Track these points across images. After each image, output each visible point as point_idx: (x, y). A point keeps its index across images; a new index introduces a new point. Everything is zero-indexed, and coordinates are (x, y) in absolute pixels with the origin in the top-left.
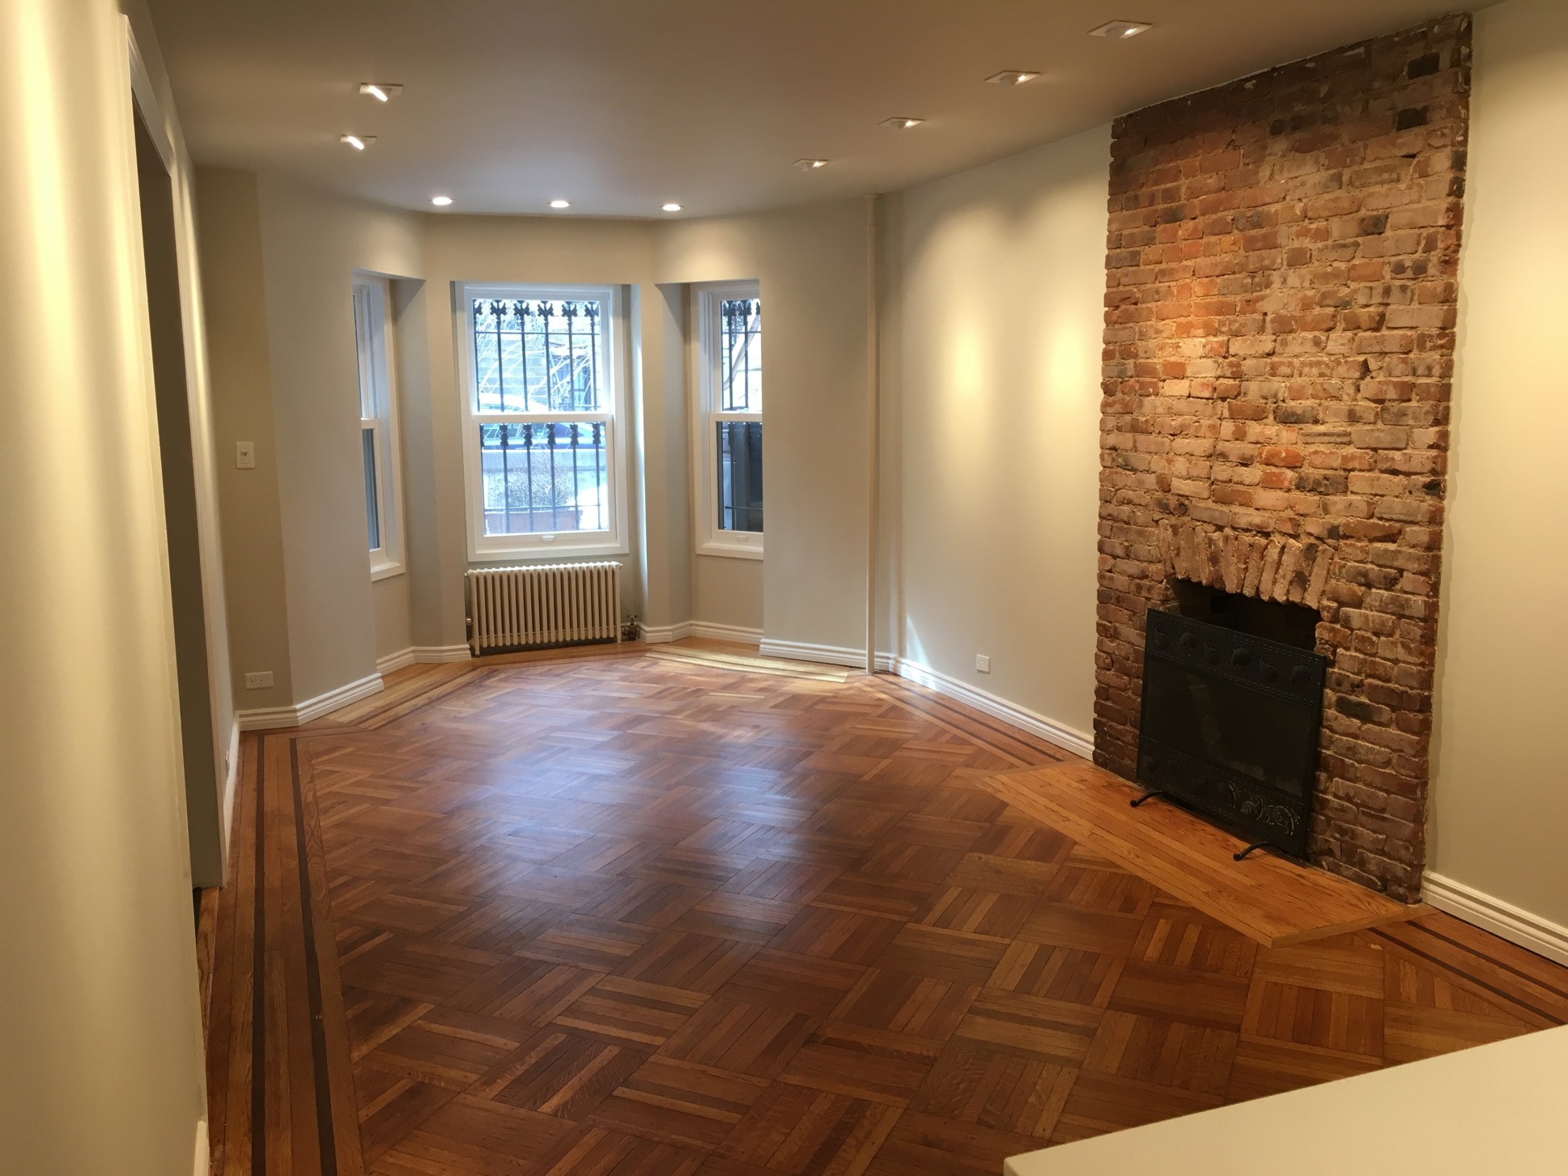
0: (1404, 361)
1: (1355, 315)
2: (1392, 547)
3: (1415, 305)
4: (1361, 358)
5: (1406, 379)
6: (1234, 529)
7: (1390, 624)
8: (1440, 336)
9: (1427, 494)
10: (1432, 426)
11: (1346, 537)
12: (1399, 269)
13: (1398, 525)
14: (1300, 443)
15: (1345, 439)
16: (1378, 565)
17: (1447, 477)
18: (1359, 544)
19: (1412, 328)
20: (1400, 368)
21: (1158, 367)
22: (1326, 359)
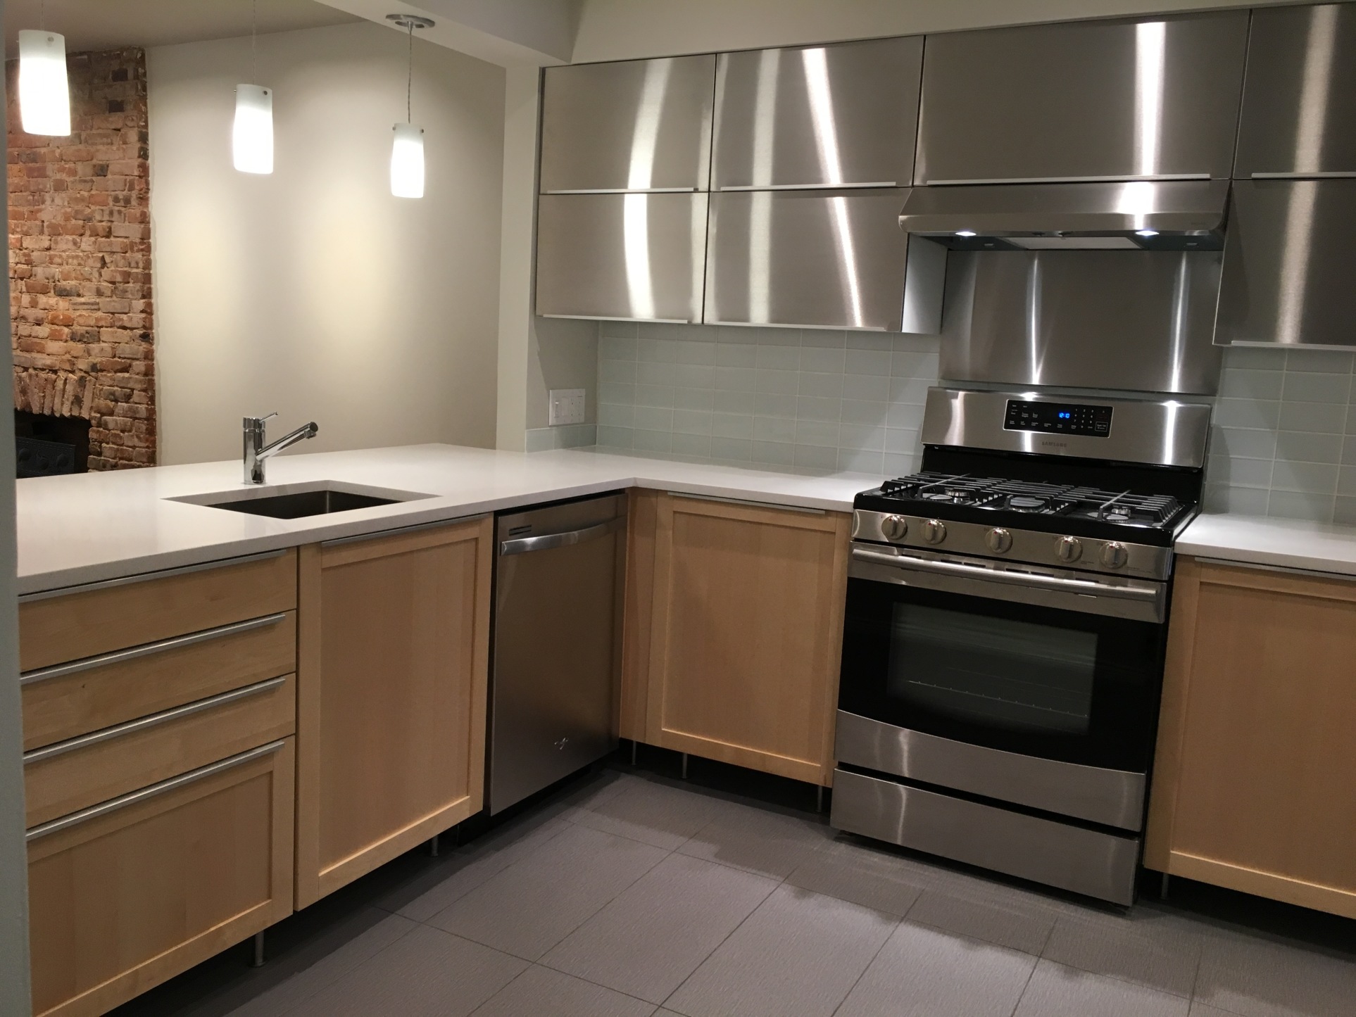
0: (124, 258)
1: (94, 225)
2: (126, 375)
3: (127, 223)
4: (101, 255)
5: (125, 269)
6: (35, 369)
7: (129, 424)
8: (142, 243)
9: (142, 341)
10: (141, 299)
11: (102, 371)
12: (116, 200)
13: (129, 361)
14: (71, 309)
15: (95, 307)
16: (120, 387)
17: (154, 331)
18: (109, 375)
19: (126, 237)
20: (122, 262)
22: (81, 254)
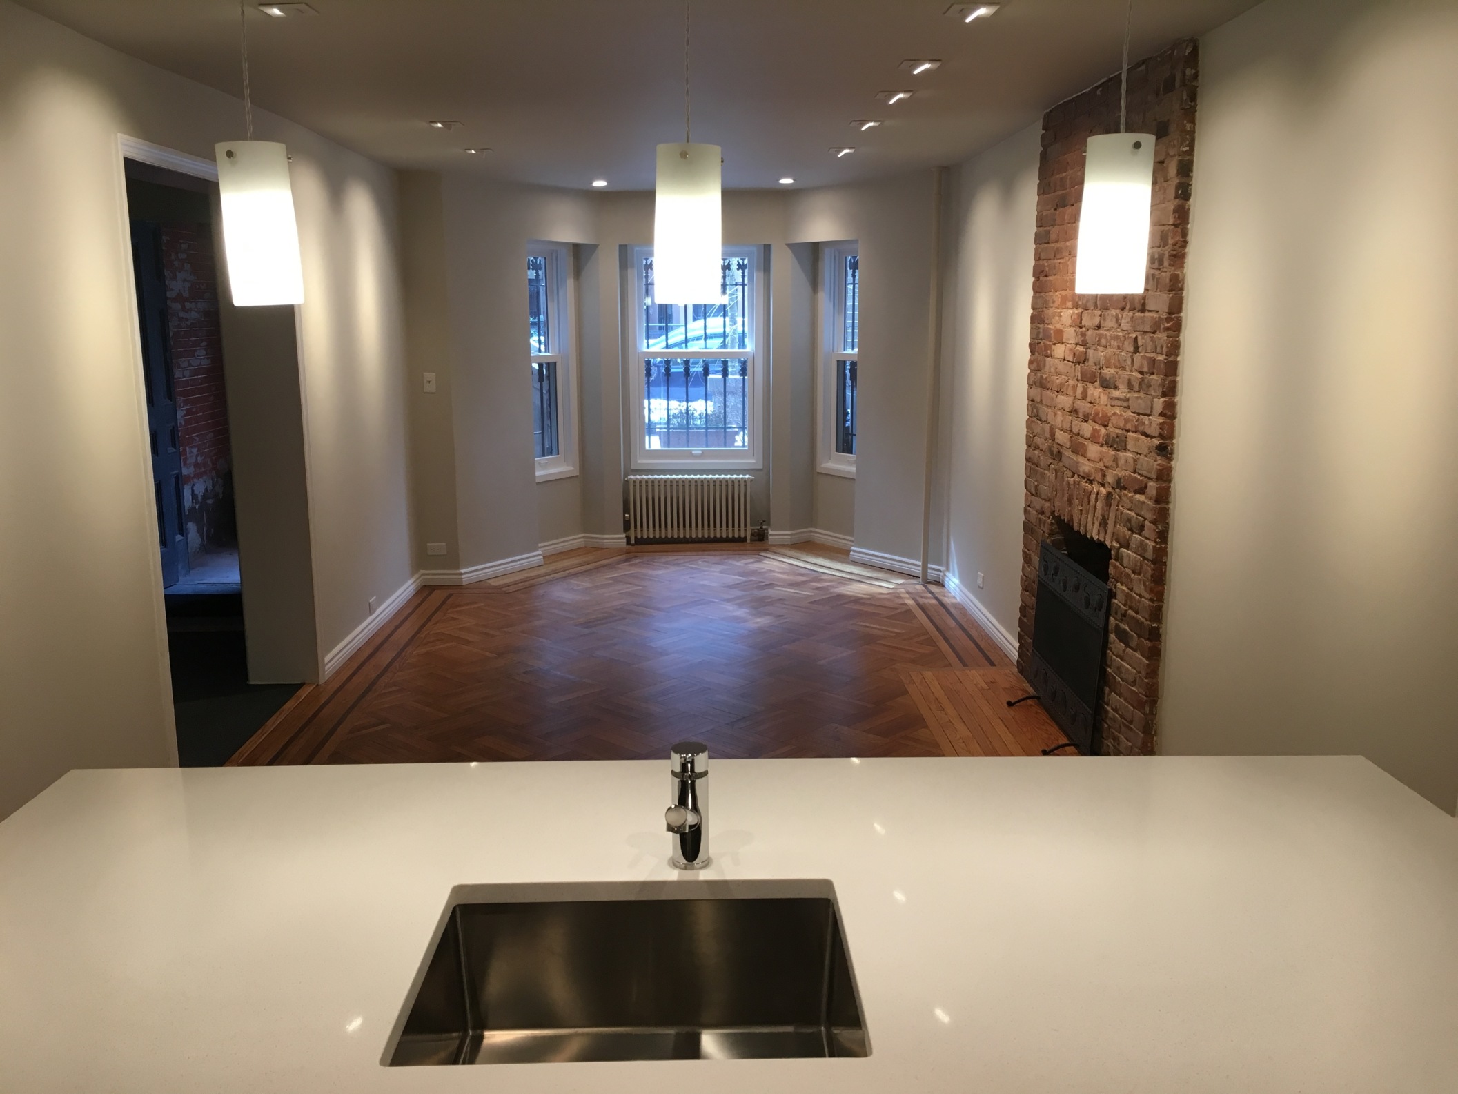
0: (1152, 340)
2: (1142, 498)
3: (1158, 292)
4: (1134, 336)
5: (1152, 355)
6: (1079, 476)
7: (1139, 564)
8: (1168, 320)
9: (1158, 455)
10: (1164, 396)
11: (1125, 488)
12: (1152, 260)
13: (1145, 480)
14: (1109, 406)
15: (1125, 403)
16: (1137, 514)
17: (1174, 442)
18: (1130, 495)
19: (1157, 312)
20: (1150, 346)
21: (1052, 332)
22: (1120, 334)
